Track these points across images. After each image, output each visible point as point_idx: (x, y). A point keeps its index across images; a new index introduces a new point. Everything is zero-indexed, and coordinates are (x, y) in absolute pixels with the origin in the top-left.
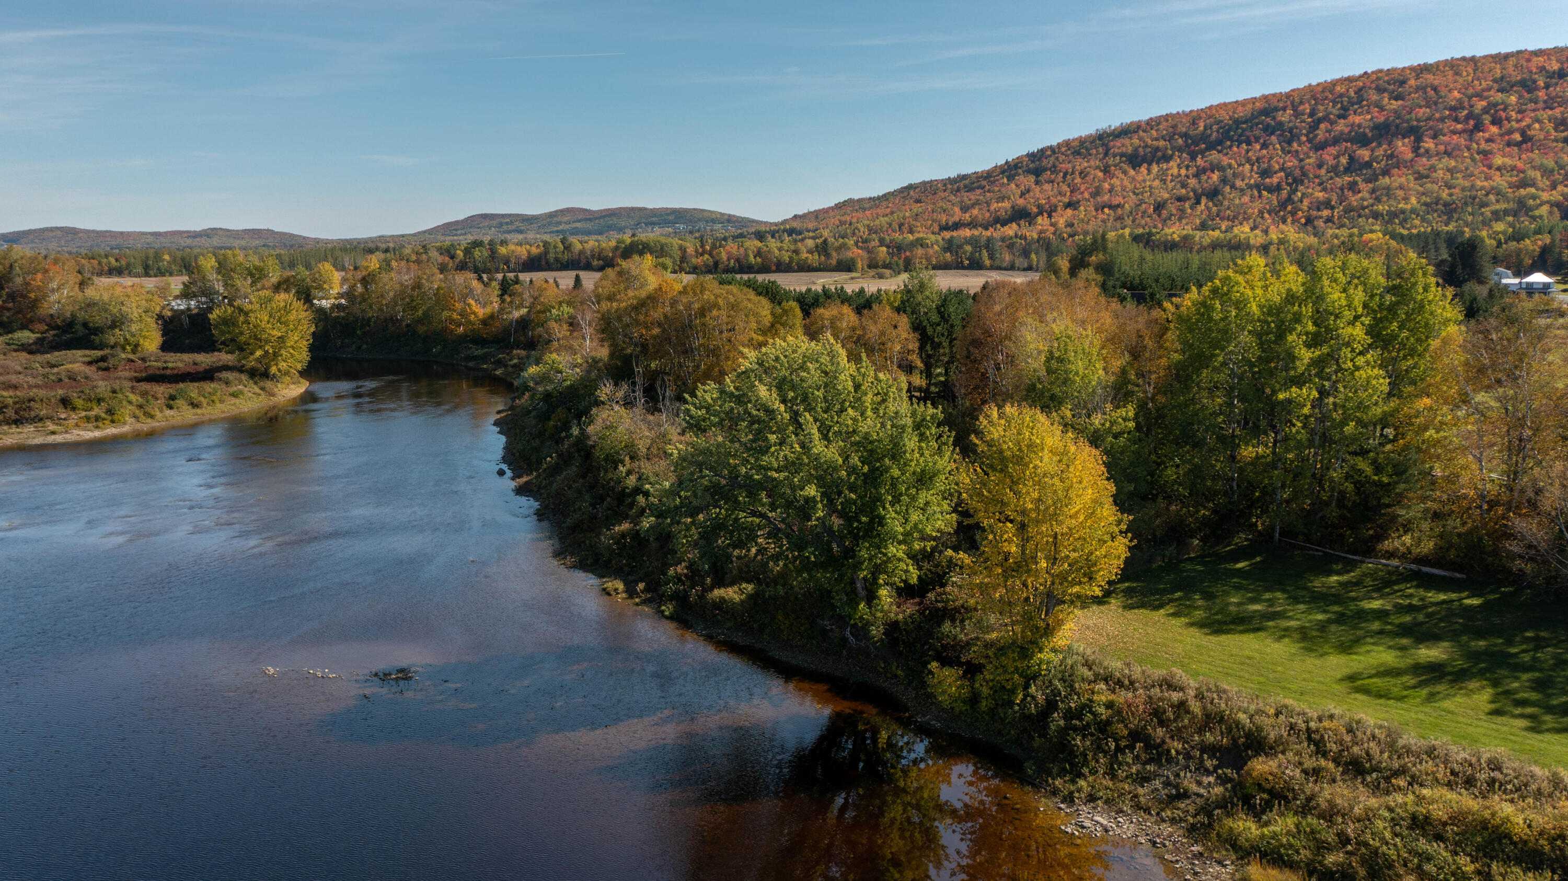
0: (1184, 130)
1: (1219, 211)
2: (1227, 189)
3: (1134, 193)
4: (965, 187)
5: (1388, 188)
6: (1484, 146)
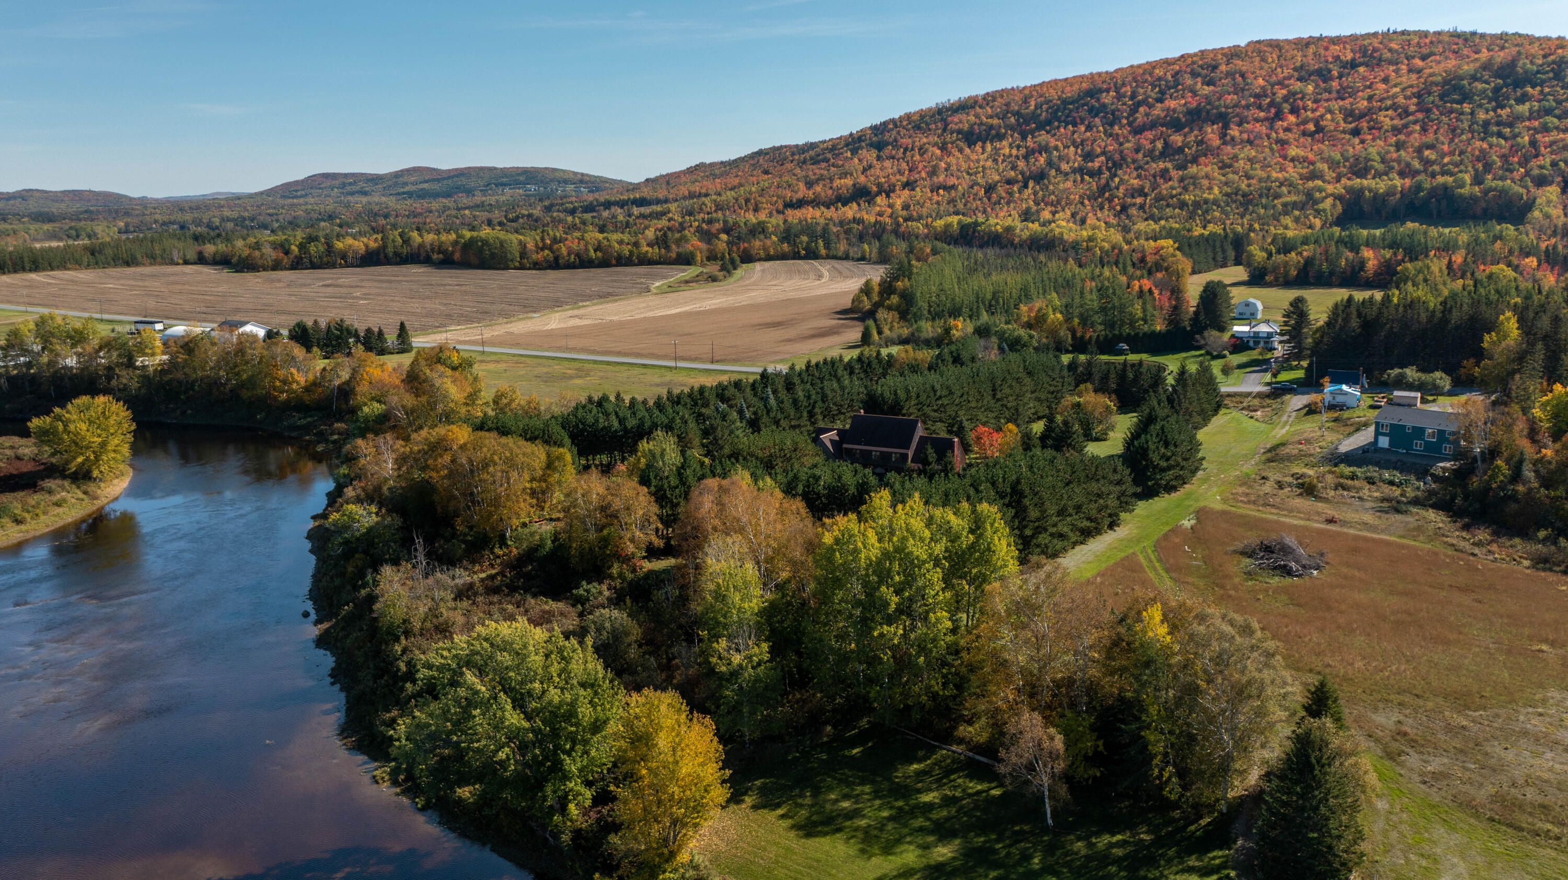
0: (1016, 108)
1: (1044, 196)
2: (1053, 172)
3: (968, 173)
4: (811, 158)
5: (1194, 177)
6: (1282, 135)
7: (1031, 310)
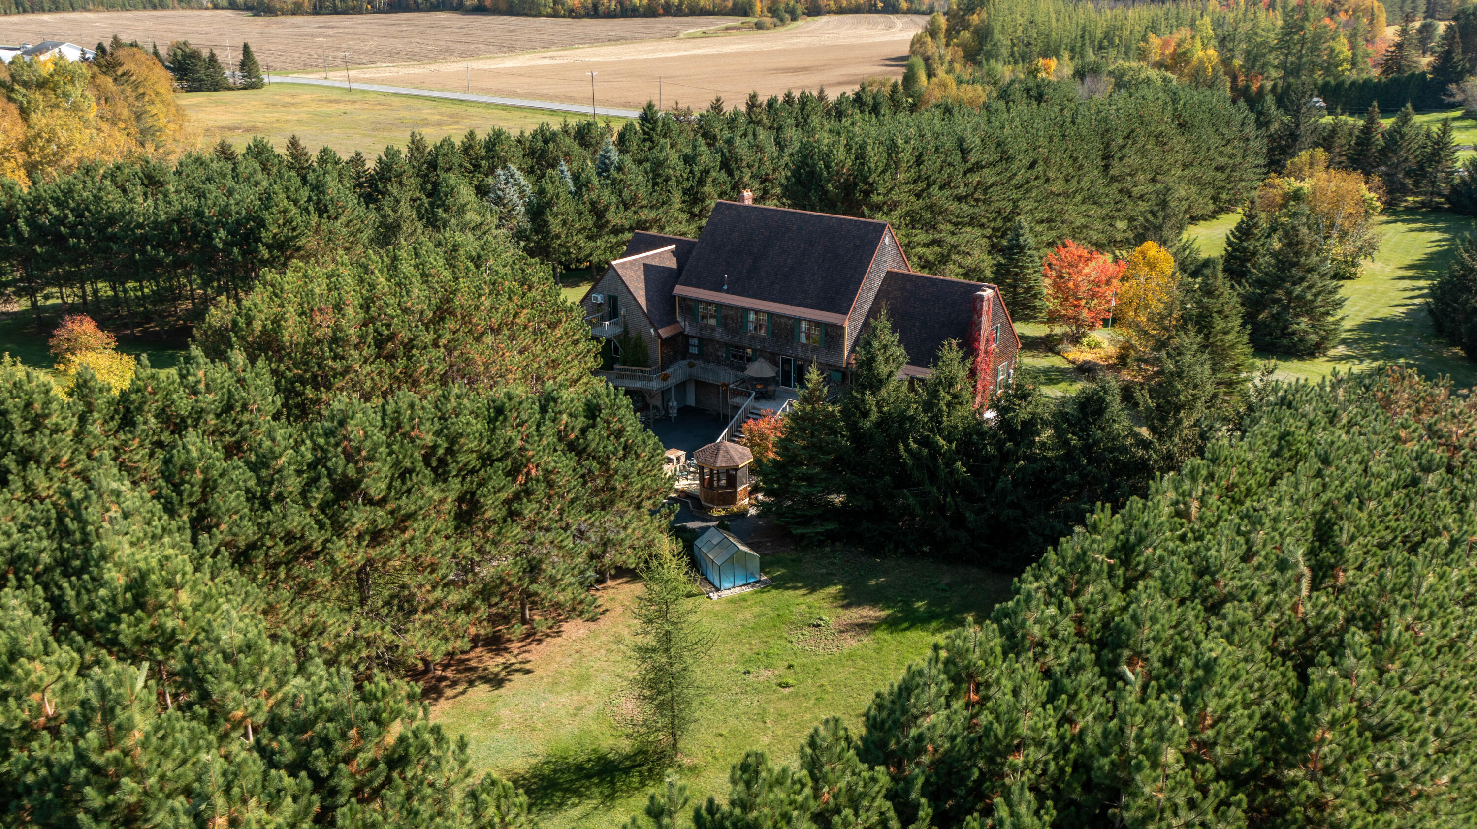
7: (1166, 44)
